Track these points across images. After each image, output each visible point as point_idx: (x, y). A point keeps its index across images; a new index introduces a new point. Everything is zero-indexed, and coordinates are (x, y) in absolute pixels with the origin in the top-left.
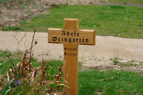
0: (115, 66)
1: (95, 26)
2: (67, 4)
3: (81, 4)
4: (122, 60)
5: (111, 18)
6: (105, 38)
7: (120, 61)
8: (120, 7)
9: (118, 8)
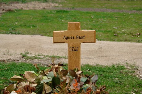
0: (22, 59)
1: (31, 27)
2: (22, 9)
3: (35, 9)
4: (31, 54)
5: (49, 21)
6: (32, 37)
7: (28, 55)
8: (64, 11)
9: (63, 12)
